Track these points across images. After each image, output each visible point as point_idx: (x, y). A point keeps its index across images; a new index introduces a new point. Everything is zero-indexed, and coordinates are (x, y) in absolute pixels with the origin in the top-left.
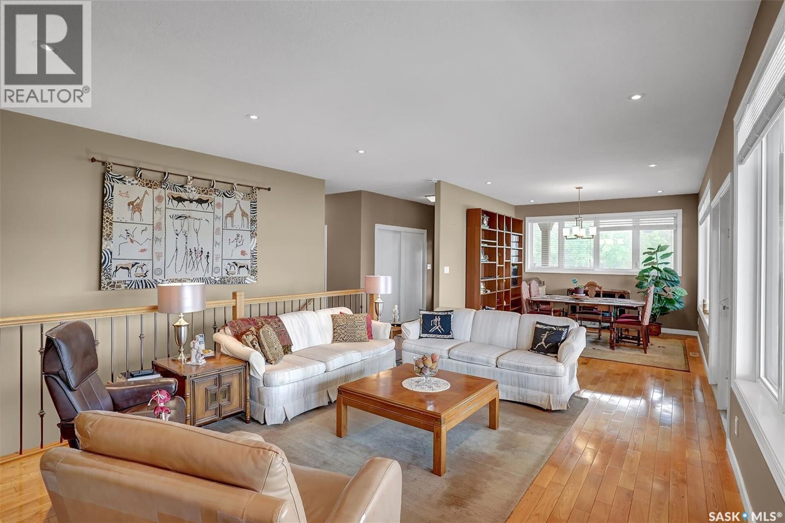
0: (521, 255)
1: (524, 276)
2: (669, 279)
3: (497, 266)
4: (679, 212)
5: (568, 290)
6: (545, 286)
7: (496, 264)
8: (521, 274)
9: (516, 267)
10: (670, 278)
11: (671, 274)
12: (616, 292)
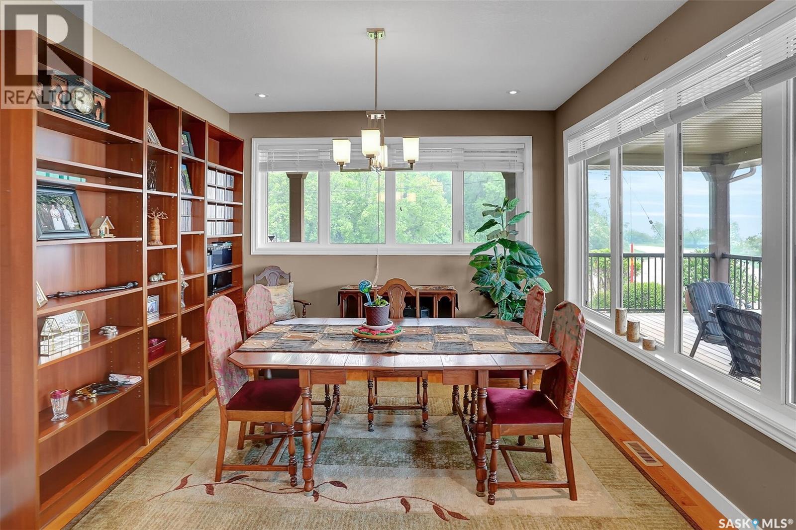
0: (238, 218)
1: (248, 265)
2: (525, 263)
3: (145, 248)
4: (527, 142)
5: (340, 293)
6: (292, 284)
7: (141, 242)
8: (240, 261)
9: (227, 245)
10: (527, 262)
11: (528, 254)
12: (433, 294)
